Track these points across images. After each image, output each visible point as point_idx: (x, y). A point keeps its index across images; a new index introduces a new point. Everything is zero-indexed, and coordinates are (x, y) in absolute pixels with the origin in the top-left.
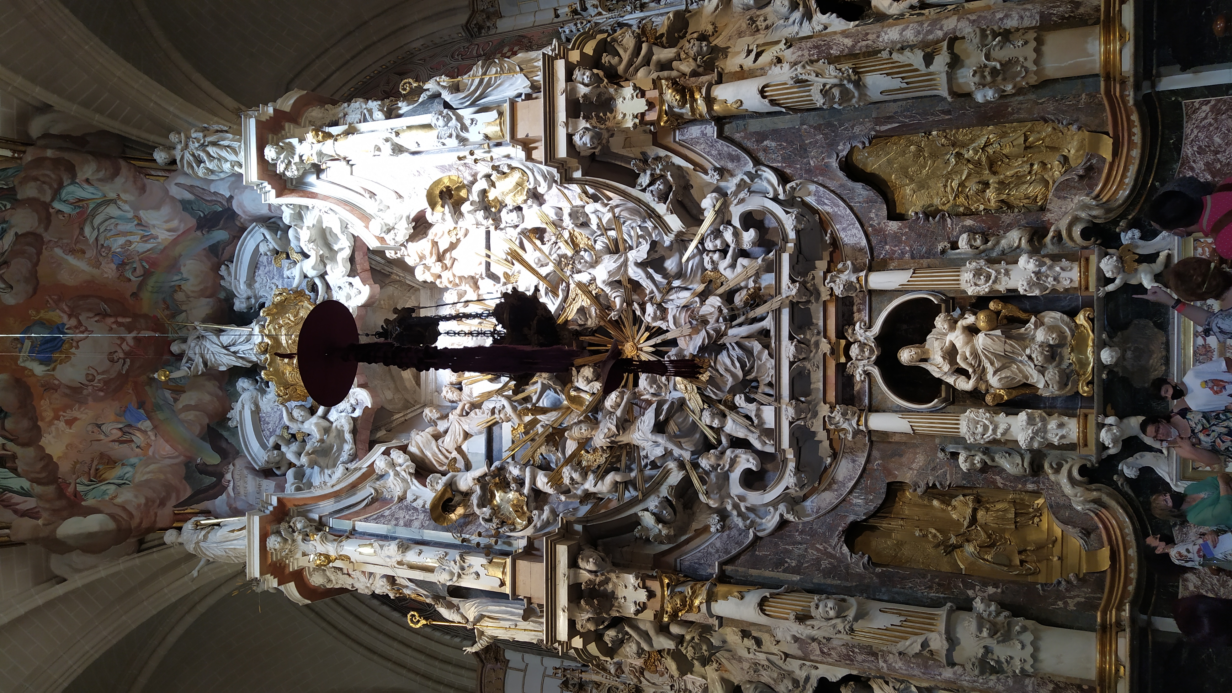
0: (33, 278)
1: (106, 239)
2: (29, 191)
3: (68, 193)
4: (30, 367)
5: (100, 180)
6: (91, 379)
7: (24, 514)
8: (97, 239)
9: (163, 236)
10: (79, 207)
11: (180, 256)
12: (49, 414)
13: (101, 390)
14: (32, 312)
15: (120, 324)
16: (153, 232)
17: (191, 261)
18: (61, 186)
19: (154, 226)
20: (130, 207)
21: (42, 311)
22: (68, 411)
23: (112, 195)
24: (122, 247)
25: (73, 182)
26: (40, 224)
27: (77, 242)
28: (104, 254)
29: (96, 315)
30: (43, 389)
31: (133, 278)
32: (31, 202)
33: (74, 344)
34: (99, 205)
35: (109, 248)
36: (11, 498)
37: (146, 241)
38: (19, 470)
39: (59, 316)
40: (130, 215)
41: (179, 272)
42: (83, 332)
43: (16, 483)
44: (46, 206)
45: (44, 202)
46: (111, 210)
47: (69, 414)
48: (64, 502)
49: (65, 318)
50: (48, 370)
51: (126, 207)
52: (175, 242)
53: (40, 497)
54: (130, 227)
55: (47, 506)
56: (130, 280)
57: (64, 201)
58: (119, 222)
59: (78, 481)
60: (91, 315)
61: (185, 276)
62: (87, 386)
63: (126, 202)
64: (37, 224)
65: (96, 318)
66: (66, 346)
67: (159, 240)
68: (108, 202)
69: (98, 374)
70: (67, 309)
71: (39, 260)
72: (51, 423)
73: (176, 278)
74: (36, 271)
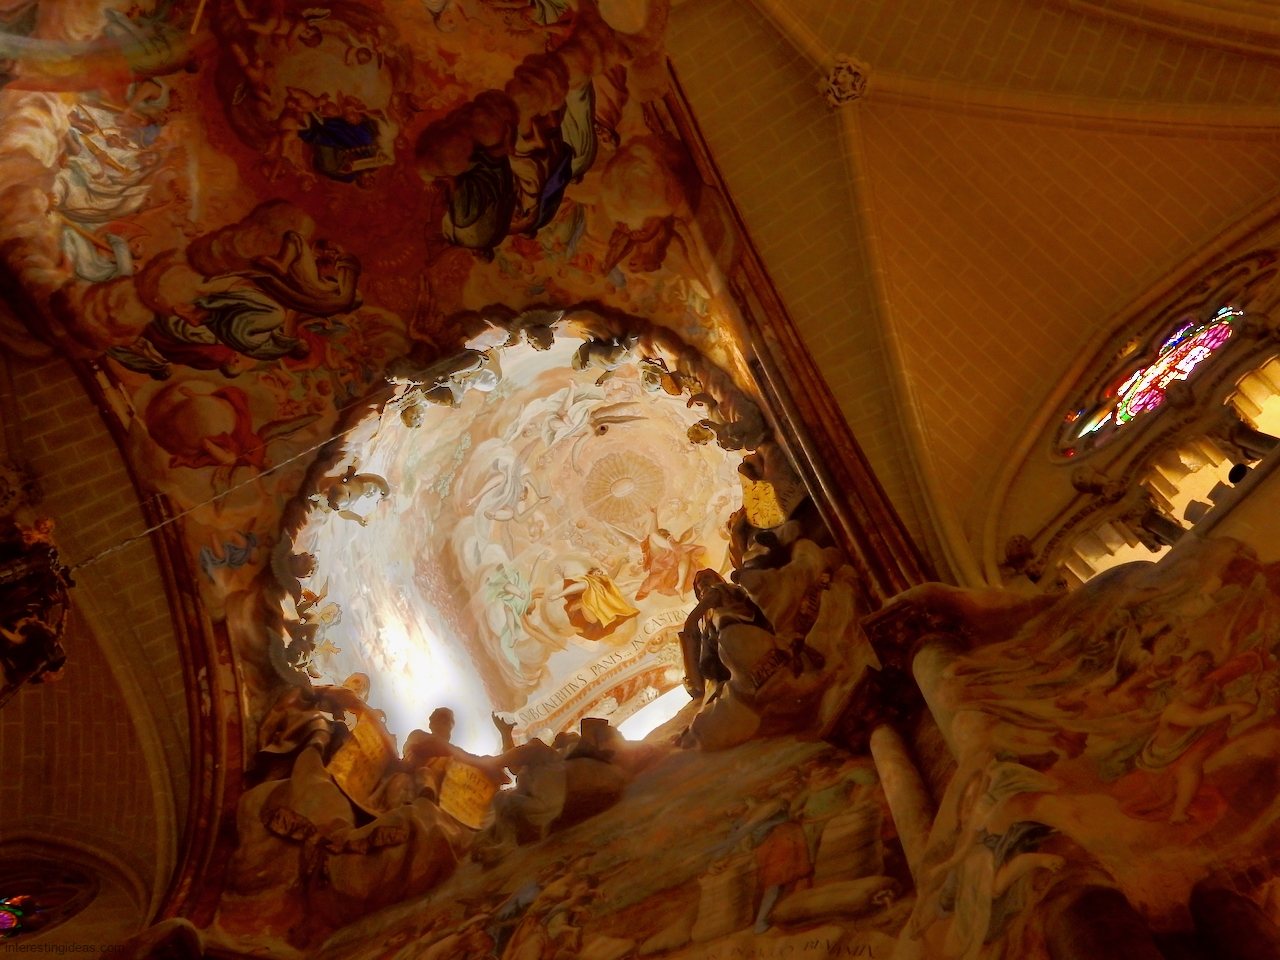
0: (256, 218)
1: (127, 172)
2: (135, 315)
3: (99, 268)
4: (391, 145)
5: (45, 250)
6: (364, 56)
7: (623, 91)
8: (140, 182)
9: (61, 109)
10: (108, 242)
11: (77, 58)
12: (452, 93)
13: (375, 33)
14: (307, 187)
15: (252, 57)
16: (67, 127)
17: (73, 34)
18: (97, 286)
19: (57, 133)
20: (51, 184)
21: (298, 174)
22: (433, 66)
23: (54, 218)
24: (124, 145)
25: (79, 276)
26: (170, 266)
27: (163, 203)
28: (154, 157)
29: (259, 99)
30: (416, 115)
31: (165, 90)
32: (147, 298)
33: (322, 103)
34: (86, 219)
35: (140, 158)
36: (603, 111)
37: (92, 123)
38: (555, 108)
39: (292, 149)
40: (66, 174)
41: (105, 36)
42: (297, 102)
43: (576, 108)
44: (139, 278)
45: (136, 285)
46: (79, 198)
47: (438, 64)
48: (583, 37)
49: (291, 137)
50: (383, 119)
51: (58, 187)
52: (60, 85)
53: (588, 71)
54: (84, 159)
55: (597, 60)
56: (172, 93)
57: (114, 263)
58: (87, 178)
59: (541, 23)
60: (263, 107)
61: (103, 22)
62: (379, 55)
63: (50, 196)
64: (172, 270)
65: (264, 96)
66: (332, 113)
67: (74, 108)
68: (69, 214)
69: (351, 47)
70: (274, 146)
71: (225, 228)
72: (465, 85)
73: (118, 31)
74: (245, 219)
